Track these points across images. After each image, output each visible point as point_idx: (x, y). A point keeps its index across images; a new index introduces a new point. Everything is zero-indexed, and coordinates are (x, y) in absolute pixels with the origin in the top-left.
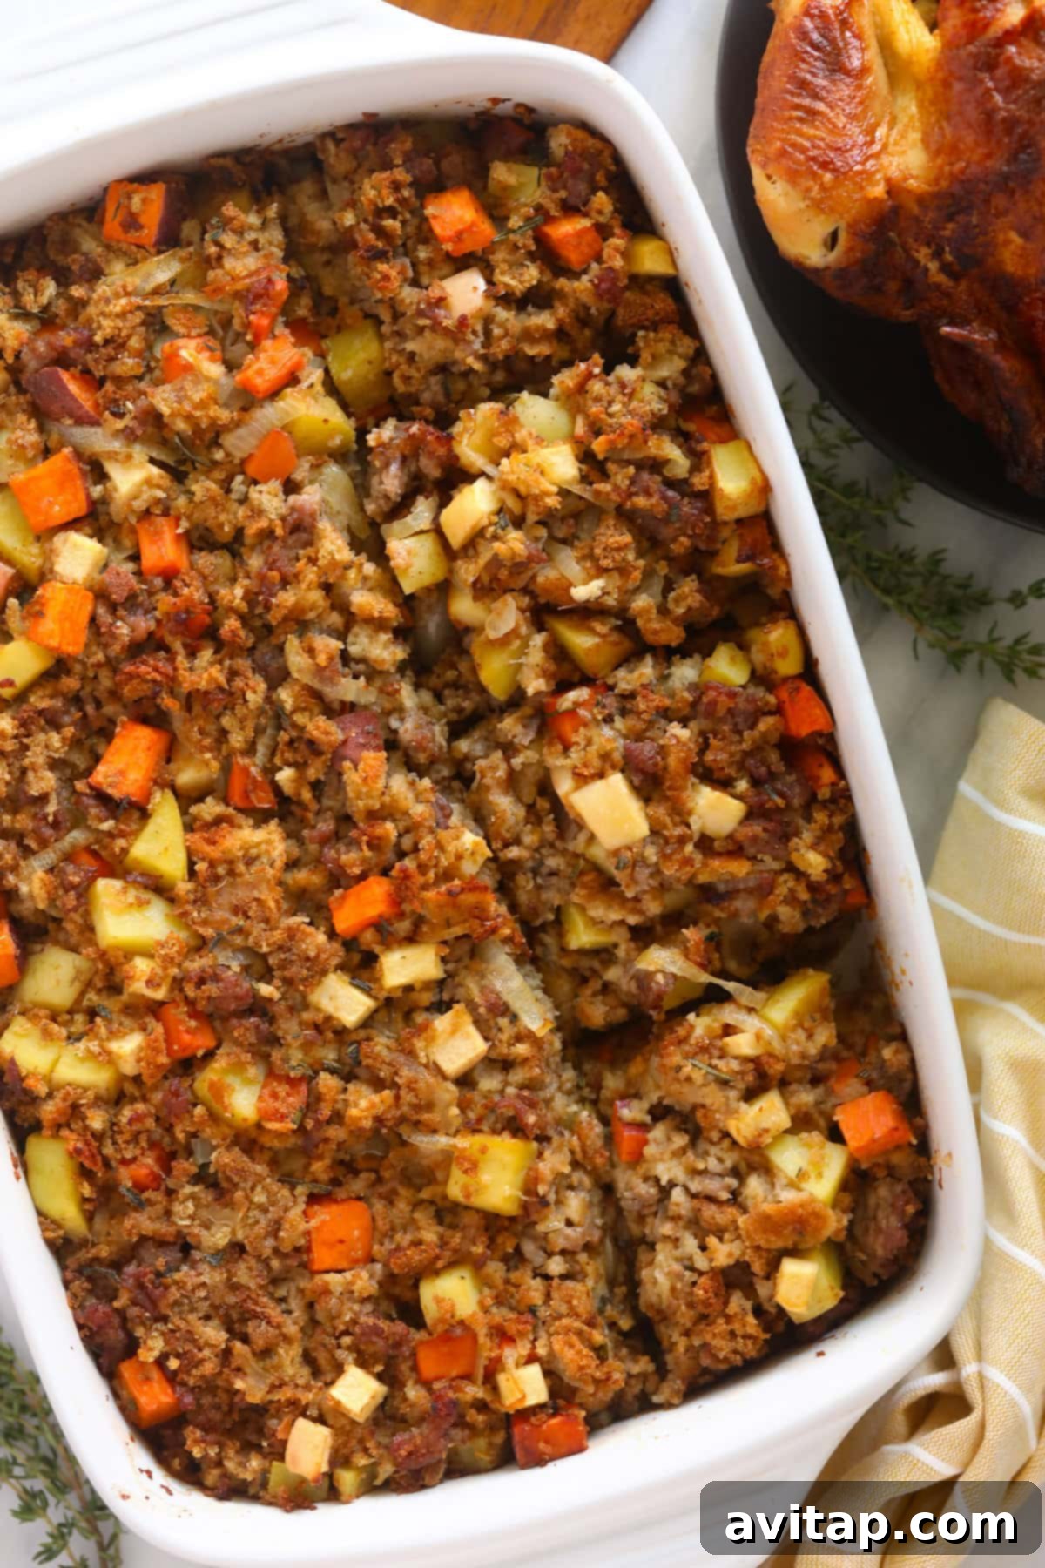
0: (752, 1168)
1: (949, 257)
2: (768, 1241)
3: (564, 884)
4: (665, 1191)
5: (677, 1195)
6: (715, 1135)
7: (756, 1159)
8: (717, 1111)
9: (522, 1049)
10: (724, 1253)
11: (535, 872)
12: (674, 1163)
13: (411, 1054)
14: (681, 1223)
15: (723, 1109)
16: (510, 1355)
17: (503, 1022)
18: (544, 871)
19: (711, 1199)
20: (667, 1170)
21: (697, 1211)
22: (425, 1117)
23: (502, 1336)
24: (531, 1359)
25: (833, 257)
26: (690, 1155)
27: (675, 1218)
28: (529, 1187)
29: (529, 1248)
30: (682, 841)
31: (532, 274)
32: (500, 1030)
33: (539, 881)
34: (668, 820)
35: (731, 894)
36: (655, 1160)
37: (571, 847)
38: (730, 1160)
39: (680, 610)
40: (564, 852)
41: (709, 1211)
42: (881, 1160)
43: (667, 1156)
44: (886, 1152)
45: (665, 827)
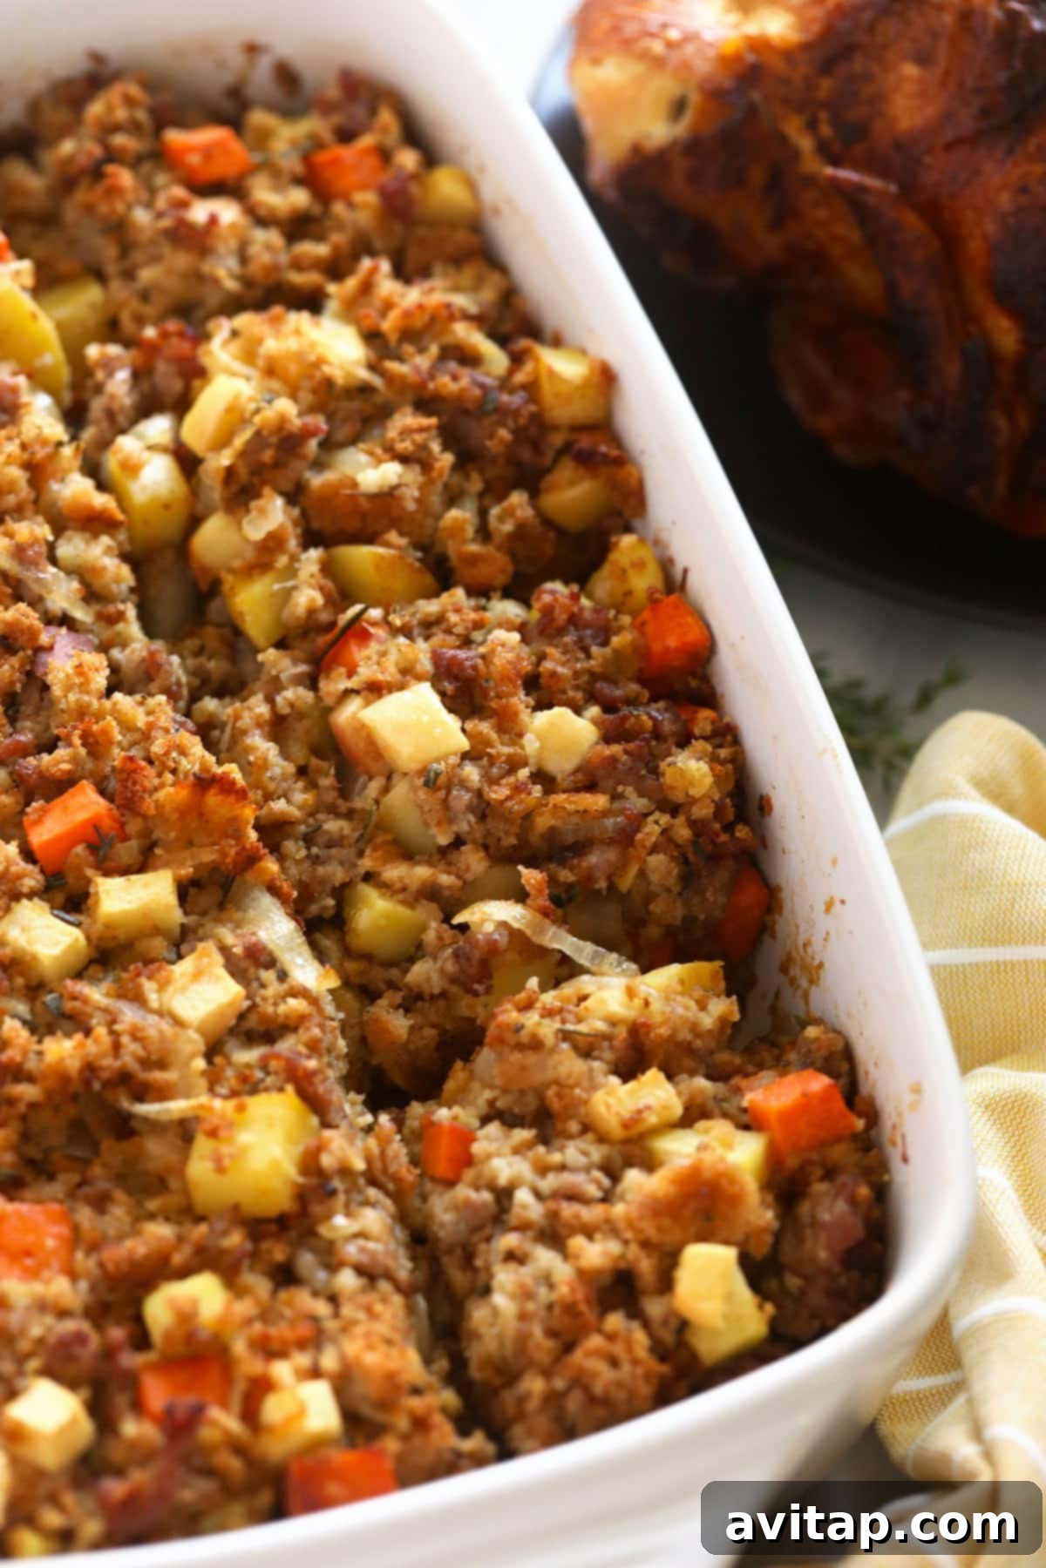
0: (629, 1163)
1: (826, 130)
2: (660, 1229)
3: (347, 853)
4: (504, 1195)
5: (523, 1196)
6: (574, 1127)
7: (636, 1150)
8: (577, 1085)
9: (296, 1005)
10: (596, 1253)
11: (308, 840)
12: (517, 1159)
13: (138, 999)
14: (530, 1234)
15: (585, 1083)
16: (282, 1370)
17: (268, 976)
18: (322, 840)
19: (574, 1196)
20: (504, 1168)
21: (554, 1216)
22: (158, 1076)
23: (270, 1350)
24: (315, 1373)
25: (681, 129)
26: (541, 1149)
27: (523, 1227)
28: (310, 1163)
29: (306, 1261)
30: (514, 765)
31: (299, 198)
32: (263, 986)
33: (315, 850)
34: (494, 736)
35: (581, 847)
36: (489, 1156)
37: (358, 803)
38: (597, 1153)
39: (508, 527)
40: (349, 815)
41: (568, 1210)
42: (814, 1156)
43: (507, 1149)
44: (823, 1144)
45: (489, 744)
